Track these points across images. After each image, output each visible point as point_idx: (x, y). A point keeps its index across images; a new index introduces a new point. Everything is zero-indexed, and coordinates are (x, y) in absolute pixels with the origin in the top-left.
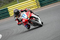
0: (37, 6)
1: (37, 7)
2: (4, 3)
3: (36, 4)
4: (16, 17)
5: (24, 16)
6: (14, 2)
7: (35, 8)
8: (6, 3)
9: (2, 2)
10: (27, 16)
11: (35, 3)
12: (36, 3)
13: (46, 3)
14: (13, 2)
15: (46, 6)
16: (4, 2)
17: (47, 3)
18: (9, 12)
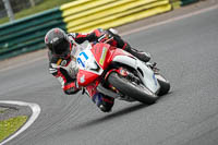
0: (170, 2)
1: (169, 7)
4: (55, 62)
7: (160, 10)
10: (94, 59)
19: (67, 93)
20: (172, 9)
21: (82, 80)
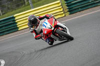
0: (64, 13)
1: (64, 15)
2: (8, 8)
3: (62, 10)
4: (32, 27)
5: (45, 24)
6: (25, 6)
7: (59, 16)
8: (12, 9)
9: (5, 7)
10: (50, 24)
11: (60, 9)
12: (62, 7)
13: (78, 8)
14: (23, 5)
15: (78, 13)
16: (9, 6)
17: (81, 8)
18: (16, 23)
19: (36, 39)
20: (65, 16)
21: (46, 32)
